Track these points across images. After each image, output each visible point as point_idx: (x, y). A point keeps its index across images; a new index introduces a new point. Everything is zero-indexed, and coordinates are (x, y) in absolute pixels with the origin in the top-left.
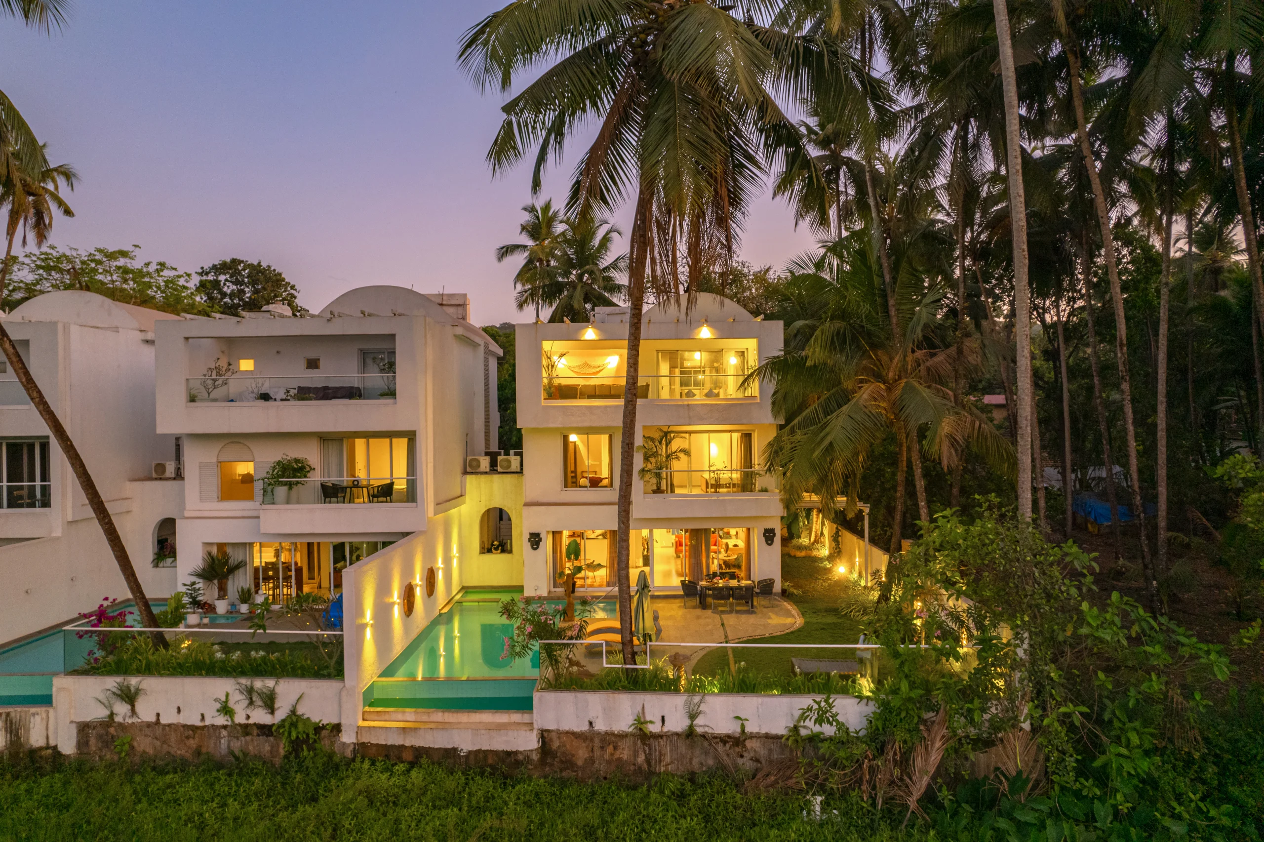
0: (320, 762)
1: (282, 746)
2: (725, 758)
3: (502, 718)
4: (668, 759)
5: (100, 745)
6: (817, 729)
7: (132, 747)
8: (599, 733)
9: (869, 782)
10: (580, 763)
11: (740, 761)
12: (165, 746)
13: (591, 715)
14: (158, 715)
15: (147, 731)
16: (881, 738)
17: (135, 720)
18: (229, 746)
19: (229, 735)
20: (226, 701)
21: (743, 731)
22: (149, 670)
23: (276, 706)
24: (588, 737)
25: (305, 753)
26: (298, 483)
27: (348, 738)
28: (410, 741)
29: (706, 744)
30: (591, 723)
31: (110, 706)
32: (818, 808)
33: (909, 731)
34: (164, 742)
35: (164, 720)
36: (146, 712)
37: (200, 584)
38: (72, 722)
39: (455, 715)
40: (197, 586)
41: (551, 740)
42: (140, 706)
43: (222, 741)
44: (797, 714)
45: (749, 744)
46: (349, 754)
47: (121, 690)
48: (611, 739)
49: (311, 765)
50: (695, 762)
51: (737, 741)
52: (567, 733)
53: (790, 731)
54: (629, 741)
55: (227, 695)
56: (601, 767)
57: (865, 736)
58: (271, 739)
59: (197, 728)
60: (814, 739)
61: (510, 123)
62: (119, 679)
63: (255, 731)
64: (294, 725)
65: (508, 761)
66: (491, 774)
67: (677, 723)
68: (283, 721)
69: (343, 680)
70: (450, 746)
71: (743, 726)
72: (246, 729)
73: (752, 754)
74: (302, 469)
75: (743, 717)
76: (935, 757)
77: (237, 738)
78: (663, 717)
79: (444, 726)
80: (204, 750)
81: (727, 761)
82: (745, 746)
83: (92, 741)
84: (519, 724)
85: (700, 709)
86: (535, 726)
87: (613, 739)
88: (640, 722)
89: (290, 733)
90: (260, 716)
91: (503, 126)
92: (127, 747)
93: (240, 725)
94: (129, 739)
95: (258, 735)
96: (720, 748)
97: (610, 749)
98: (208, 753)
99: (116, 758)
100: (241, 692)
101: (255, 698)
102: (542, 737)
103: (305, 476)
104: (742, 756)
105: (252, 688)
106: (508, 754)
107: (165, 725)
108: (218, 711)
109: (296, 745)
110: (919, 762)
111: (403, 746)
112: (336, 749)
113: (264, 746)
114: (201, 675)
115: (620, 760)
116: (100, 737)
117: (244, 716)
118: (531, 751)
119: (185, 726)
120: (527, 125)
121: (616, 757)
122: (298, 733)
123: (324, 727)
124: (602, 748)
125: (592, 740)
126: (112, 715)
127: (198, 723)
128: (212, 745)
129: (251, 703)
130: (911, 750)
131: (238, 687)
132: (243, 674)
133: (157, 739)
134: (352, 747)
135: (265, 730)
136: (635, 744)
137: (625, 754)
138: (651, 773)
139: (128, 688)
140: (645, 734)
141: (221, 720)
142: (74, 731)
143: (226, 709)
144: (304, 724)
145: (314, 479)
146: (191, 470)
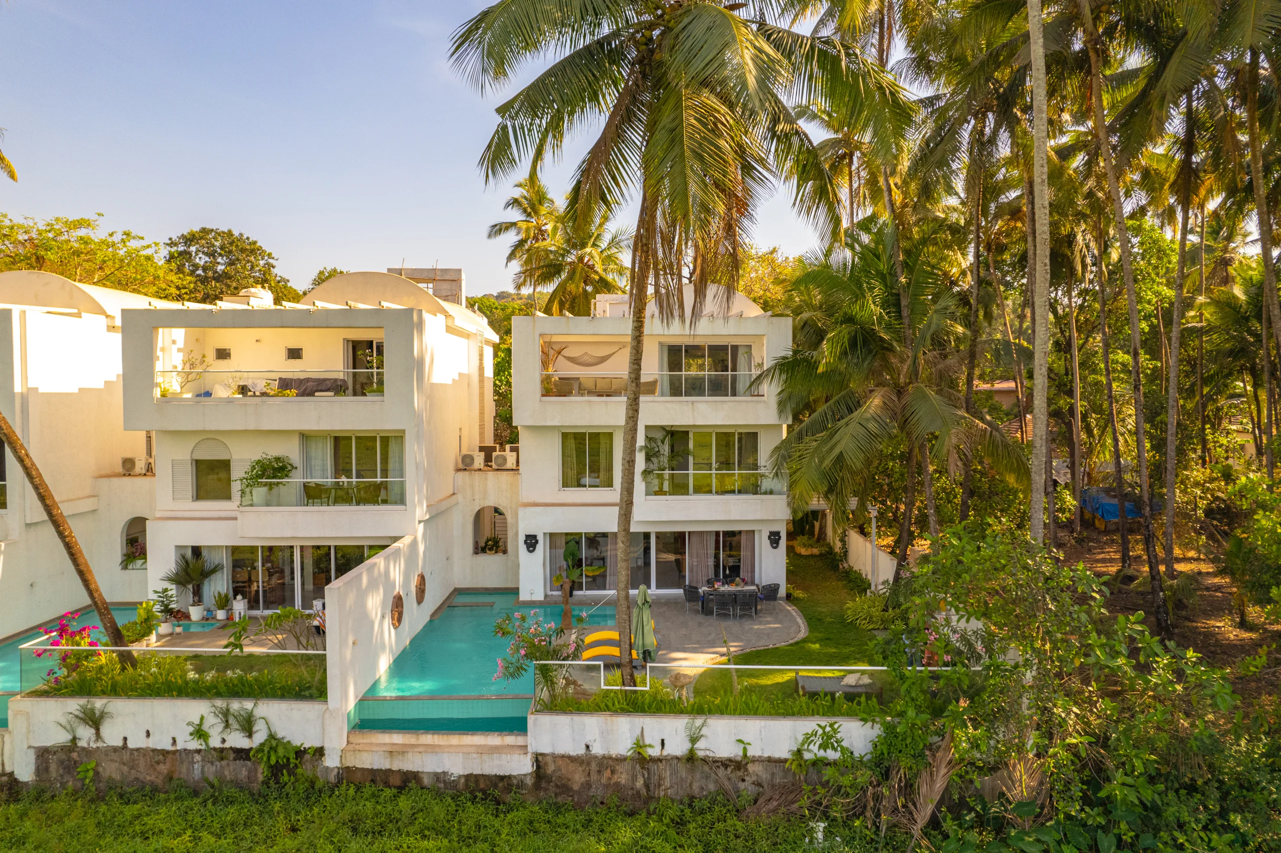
0: (301, 788)
1: (260, 770)
2: (726, 783)
3: (494, 740)
4: (667, 783)
5: (61, 771)
6: (822, 753)
7: (97, 773)
8: (596, 757)
9: (873, 809)
10: (576, 787)
11: (742, 785)
12: (133, 772)
13: (588, 739)
14: (125, 739)
15: (114, 756)
16: (886, 764)
17: (100, 744)
18: (203, 771)
19: (203, 760)
20: (201, 724)
21: (745, 755)
22: (115, 691)
23: (255, 729)
24: (585, 761)
25: (286, 778)
26: (278, 483)
27: (331, 761)
28: (398, 765)
29: (706, 768)
30: (587, 747)
31: (72, 730)
32: (820, 835)
33: (914, 756)
34: (132, 768)
35: (131, 745)
36: (112, 735)
37: (173, 590)
38: (30, 747)
39: (445, 737)
40: (170, 593)
41: (546, 764)
42: (105, 730)
43: (196, 766)
44: (801, 738)
45: (751, 768)
46: (332, 778)
47: (84, 713)
48: (609, 763)
49: (291, 792)
50: (696, 787)
51: (738, 765)
52: (563, 756)
53: (793, 754)
54: (627, 765)
55: (202, 718)
56: (597, 792)
57: (869, 760)
58: (249, 763)
59: (168, 752)
60: (818, 763)
61: (504, 128)
62: (82, 701)
63: (232, 756)
64: (273, 749)
65: (501, 785)
66: (482, 799)
67: (677, 747)
68: (262, 745)
69: (326, 701)
70: (440, 770)
71: (745, 749)
72: (221, 753)
73: (754, 778)
74: (282, 469)
75: (746, 741)
76: (940, 784)
77: (212, 763)
78: (663, 741)
79: (432, 749)
80: (176, 776)
81: (727, 785)
82: (746, 770)
83: (53, 767)
84: (513, 746)
85: (702, 732)
86: (530, 749)
87: (611, 762)
88: (640, 745)
89: (269, 758)
90: (237, 740)
91: (497, 131)
92: (91, 773)
93: (215, 749)
94: (93, 765)
95: (235, 759)
96: (721, 772)
97: (607, 774)
98: (179, 779)
99: (79, 785)
100: (216, 715)
101: (231, 720)
102: (537, 760)
103: (287, 476)
104: (743, 780)
105: (228, 710)
106: (502, 778)
107: (133, 750)
108: (191, 734)
109: (276, 770)
110: (924, 789)
111: (390, 771)
112: (319, 774)
113: (242, 770)
114: (172, 696)
115: (617, 784)
116: (61, 762)
117: (219, 739)
118: (525, 775)
119: (154, 750)
120: (523, 128)
121: (612, 782)
122: (278, 757)
123: (305, 751)
124: (599, 772)
125: (589, 764)
126: (74, 739)
127: (170, 748)
128: (184, 770)
129: (227, 725)
130: (917, 775)
131: (213, 709)
132: (219, 695)
133: (124, 764)
134: (336, 771)
135: (241, 754)
136: (633, 768)
137: (623, 778)
138: (650, 798)
139: (92, 711)
140: (645, 759)
141: (194, 745)
142: (31, 757)
143: (200, 733)
144: (285, 748)
145: (297, 479)
146: (163, 468)
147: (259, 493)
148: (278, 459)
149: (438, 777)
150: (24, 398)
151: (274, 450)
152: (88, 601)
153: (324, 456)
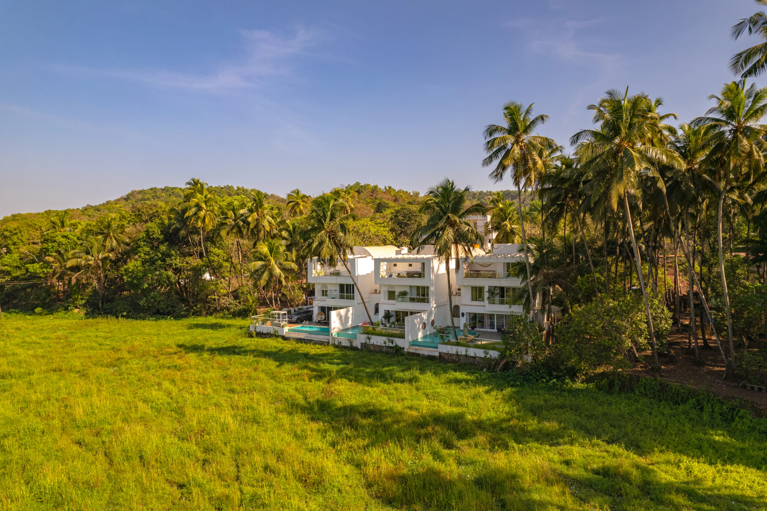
0: (401, 354)
1: (394, 350)
2: (472, 361)
3: (433, 349)
4: (462, 360)
7: (370, 349)
8: (450, 354)
10: (446, 359)
17: (370, 343)
18: (385, 350)
19: (385, 348)
21: (476, 356)
22: (372, 334)
23: (394, 343)
24: (447, 354)
26: (405, 297)
27: (406, 350)
29: (469, 358)
30: (448, 351)
31: (366, 340)
34: (375, 348)
35: (375, 344)
36: (372, 342)
37: (383, 319)
38: (360, 342)
39: (425, 348)
41: (441, 354)
47: (368, 337)
48: (452, 355)
49: (399, 355)
50: (467, 361)
51: (474, 358)
52: (444, 353)
55: (385, 340)
56: (450, 360)
57: (497, 359)
59: (380, 346)
62: (367, 335)
65: (433, 357)
66: (430, 358)
67: (464, 353)
68: (395, 346)
69: (405, 339)
75: (476, 353)
77: (387, 349)
78: (461, 352)
79: (423, 350)
80: (381, 350)
82: (476, 359)
83: (363, 346)
84: (436, 351)
85: (468, 351)
86: (438, 351)
88: (457, 352)
89: (395, 348)
90: (391, 345)
93: (387, 346)
94: (369, 347)
96: (471, 359)
97: (451, 357)
99: (367, 350)
100: (387, 340)
103: (406, 295)
104: (475, 361)
105: (389, 339)
109: (397, 351)
111: (415, 353)
112: (404, 352)
113: (391, 350)
114: (381, 336)
117: (388, 344)
118: (437, 356)
119: (378, 345)
123: (401, 348)
126: (366, 342)
128: (383, 349)
129: (389, 342)
132: (388, 336)
133: (373, 347)
134: (407, 352)
135: (391, 347)
136: (456, 356)
137: (454, 358)
138: (459, 362)
140: (458, 355)
141: (384, 345)
142: (360, 344)
143: (385, 343)
144: (398, 347)
145: (408, 296)
146: (382, 292)
147: (400, 299)
148: (405, 291)
149: (423, 355)
150: (357, 276)
151: (403, 289)
152: (369, 321)
153: (415, 291)
